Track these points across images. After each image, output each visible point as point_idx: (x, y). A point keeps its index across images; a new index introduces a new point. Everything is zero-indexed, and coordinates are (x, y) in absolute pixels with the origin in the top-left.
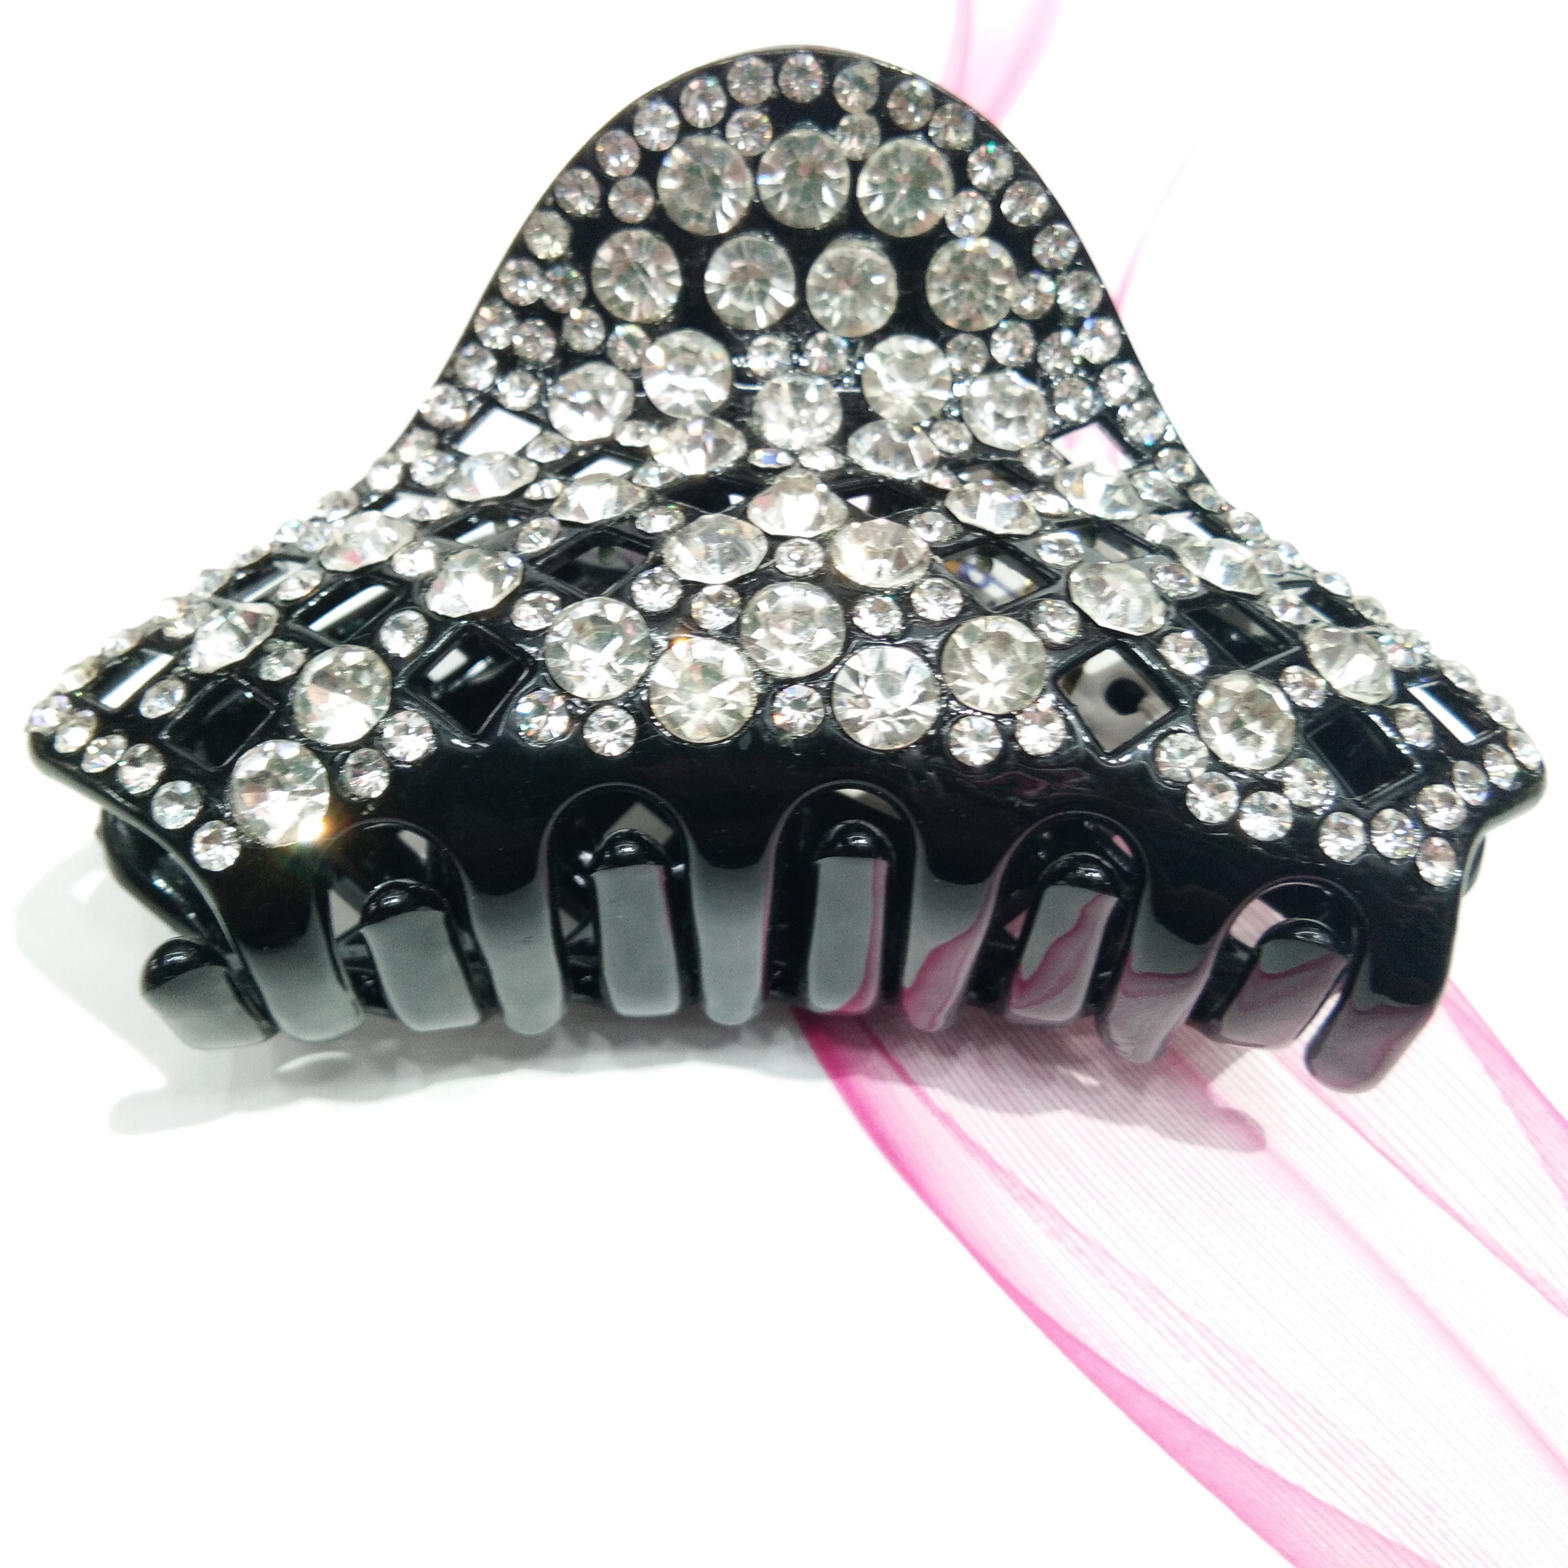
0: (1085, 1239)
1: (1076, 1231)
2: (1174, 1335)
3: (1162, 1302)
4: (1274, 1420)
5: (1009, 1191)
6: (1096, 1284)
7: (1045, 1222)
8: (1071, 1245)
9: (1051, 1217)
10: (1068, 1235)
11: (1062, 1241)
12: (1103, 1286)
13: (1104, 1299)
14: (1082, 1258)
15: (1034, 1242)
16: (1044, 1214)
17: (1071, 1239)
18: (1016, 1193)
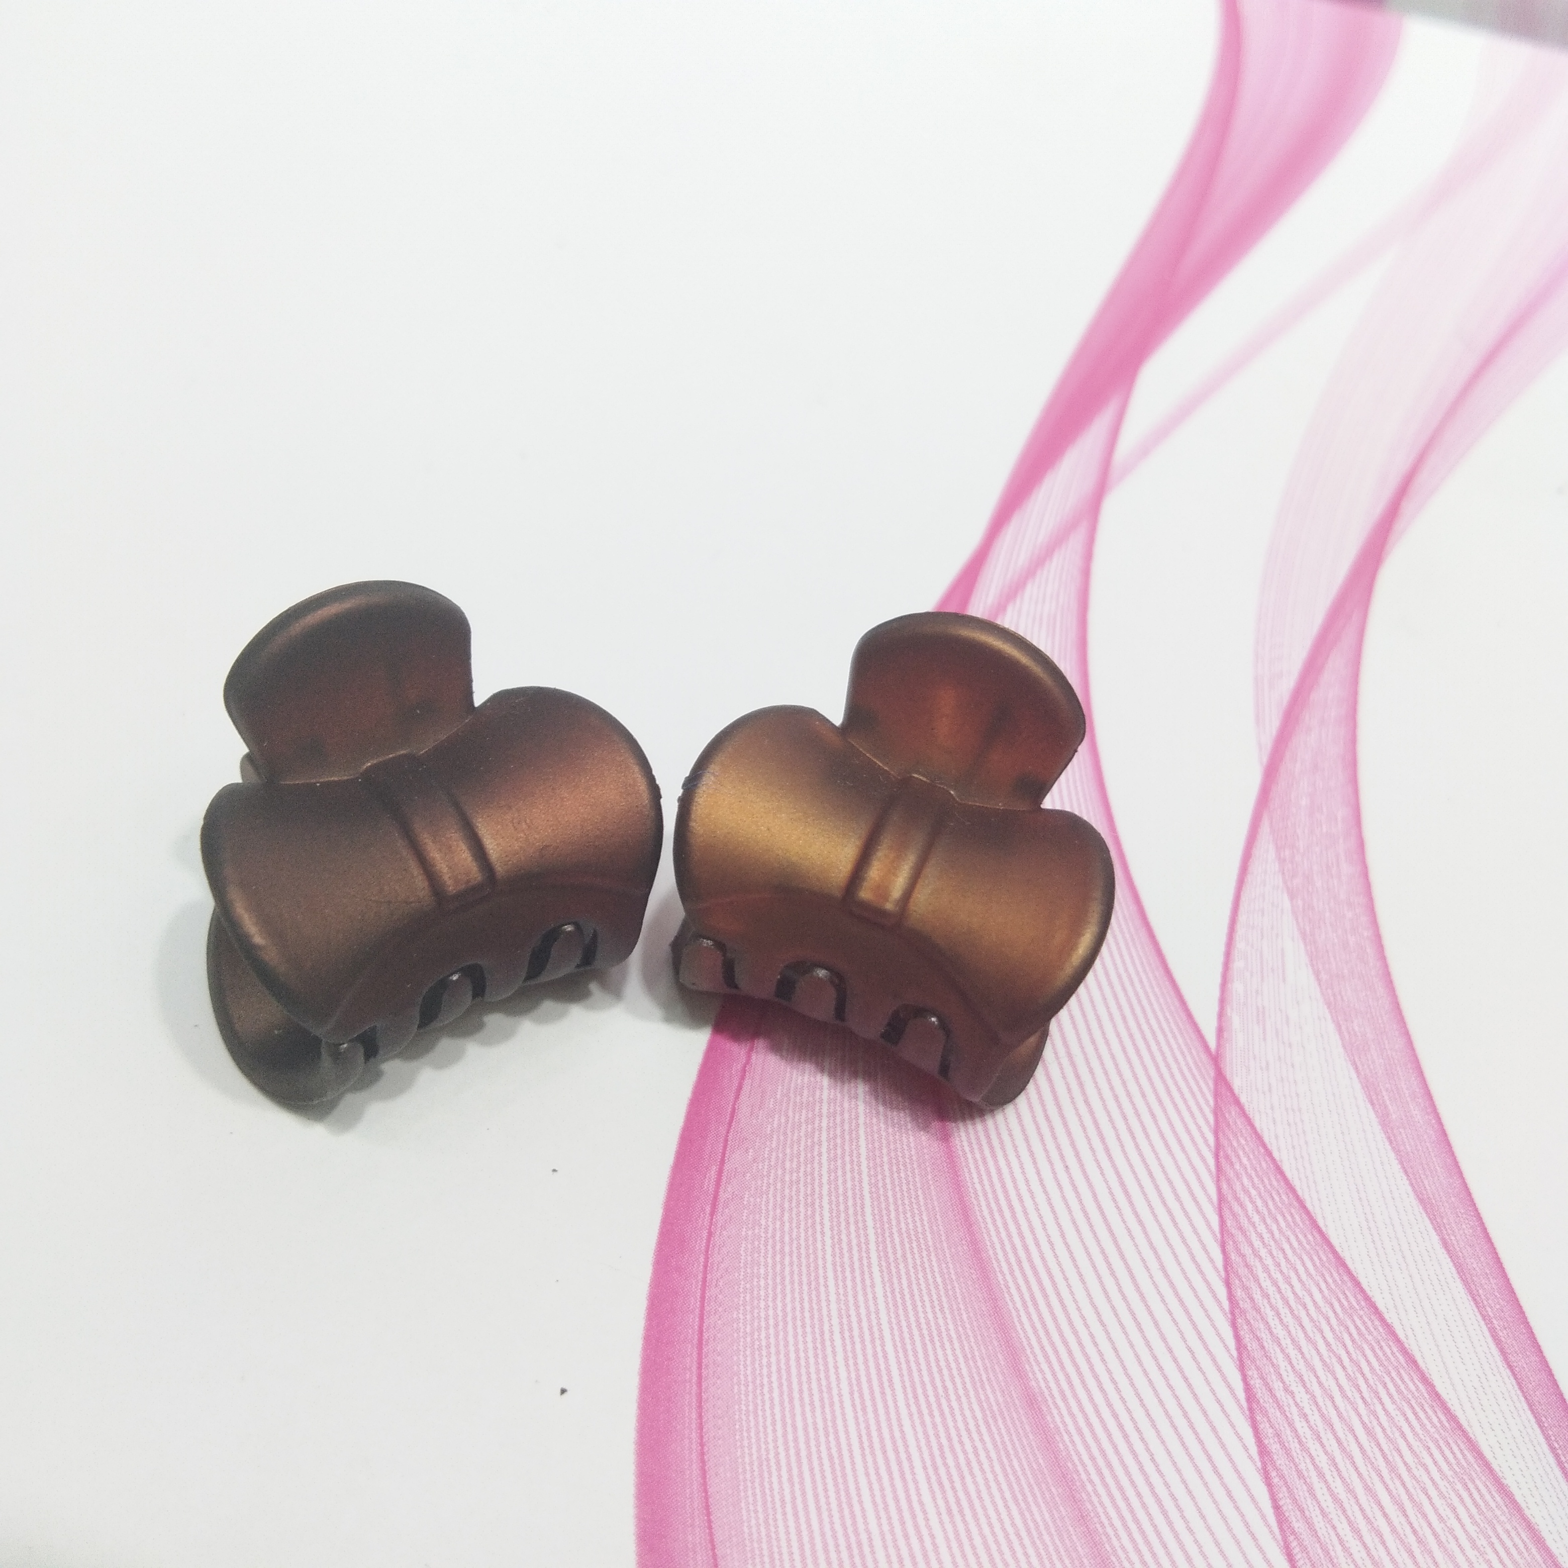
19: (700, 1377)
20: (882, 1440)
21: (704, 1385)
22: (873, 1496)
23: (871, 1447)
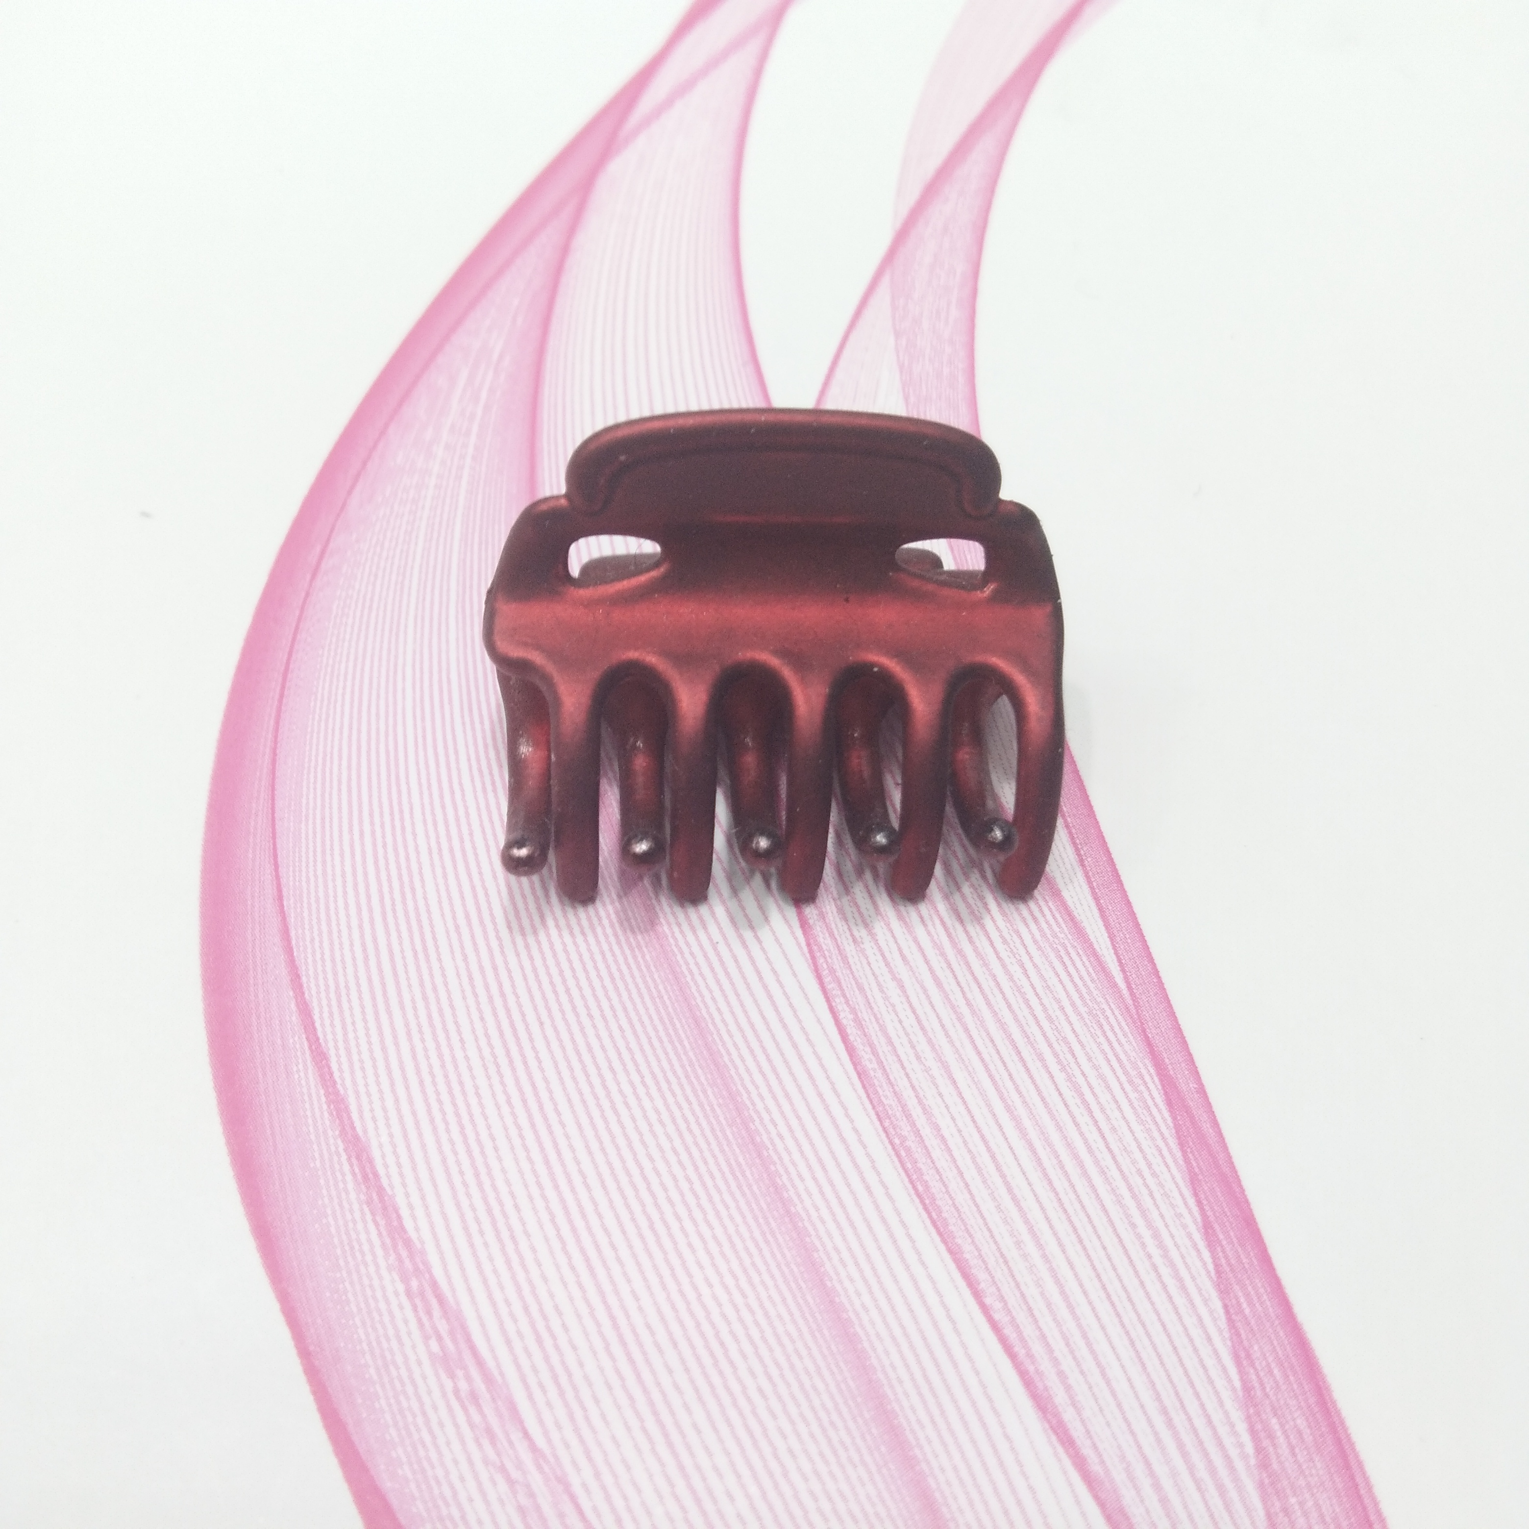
0: (488, 1379)
1: (480, 1363)
5: (405, 1280)
6: (476, 1456)
7: (440, 1339)
8: (463, 1386)
9: (452, 1333)
10: (465, 1368)
11: (452, 1376)
12: (486, 1462)
13: (479, 1484)
14: (472, 1410)
15: (409, 1370)
16: (443, 1327)
17: (468, 1378)
18: (414, 1283)
19: (282, 696)
20: (435, 740)
21: (284, 701)
22: (419, 779)
23: (425, 745)
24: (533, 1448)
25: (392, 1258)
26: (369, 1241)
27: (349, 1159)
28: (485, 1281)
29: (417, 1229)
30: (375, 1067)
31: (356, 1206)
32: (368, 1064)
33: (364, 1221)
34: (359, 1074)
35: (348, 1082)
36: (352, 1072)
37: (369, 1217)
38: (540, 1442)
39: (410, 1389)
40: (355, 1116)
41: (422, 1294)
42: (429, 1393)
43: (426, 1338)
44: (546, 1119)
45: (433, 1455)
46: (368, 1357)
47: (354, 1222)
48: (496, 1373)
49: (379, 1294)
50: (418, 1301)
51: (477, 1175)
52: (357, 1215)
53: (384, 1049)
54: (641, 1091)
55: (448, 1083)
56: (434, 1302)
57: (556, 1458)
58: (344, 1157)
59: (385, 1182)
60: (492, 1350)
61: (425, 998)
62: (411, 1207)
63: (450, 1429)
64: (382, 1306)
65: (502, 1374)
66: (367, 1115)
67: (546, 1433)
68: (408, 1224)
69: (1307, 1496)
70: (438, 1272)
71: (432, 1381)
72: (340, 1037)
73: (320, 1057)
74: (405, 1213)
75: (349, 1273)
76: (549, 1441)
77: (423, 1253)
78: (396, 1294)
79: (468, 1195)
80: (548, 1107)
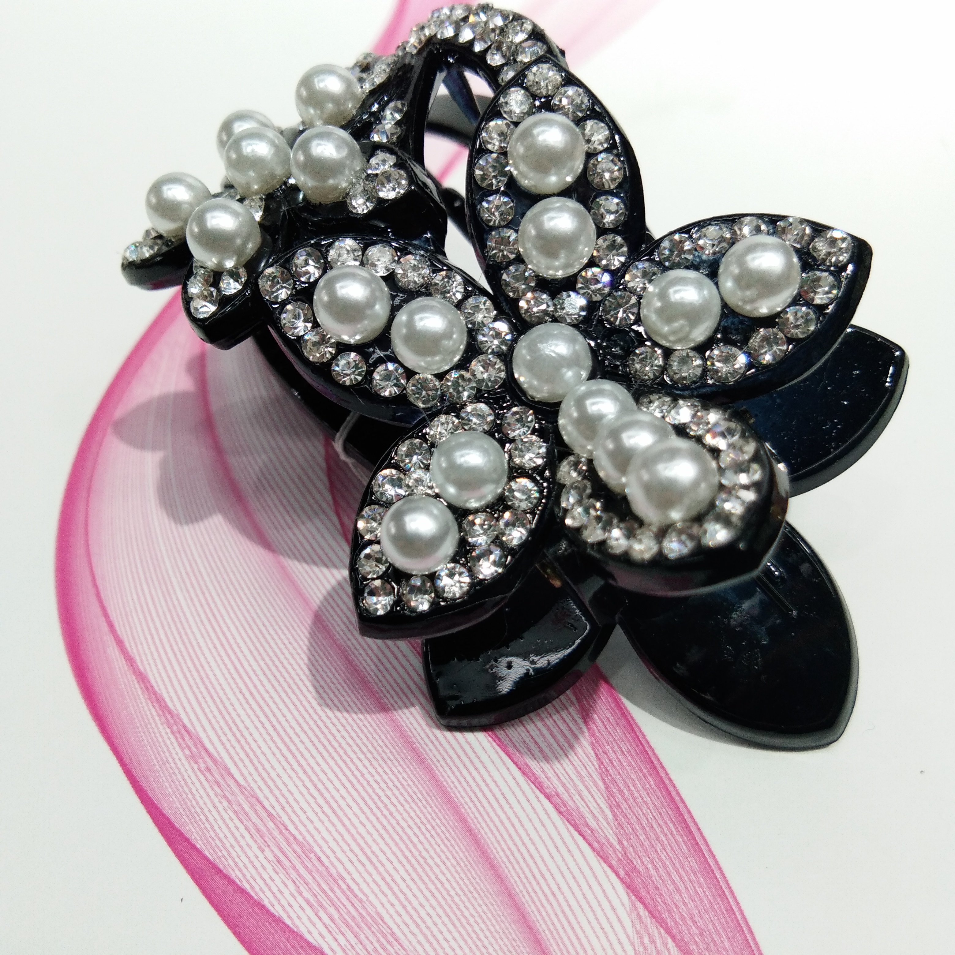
0: (214, 761)
1: (210, 755)
2: (258, 830)
3: (259, 808)
4: (315, 896)
5: (170, 727)
6: (211, 793)
7: (189, 748)
8: (203, 766)
9: (195, 745)
10: (203, 758)
11: (196, 762)
12: (216, 795)
13: (214, 805)
14: (208, 775)
15: (175, 763)
16: (190, 743)
17: (205, 762)
18: (175, 728)
24: (239, 785)
25: (163, 719)
26: (151, 714)
27: (138, 682)
28: (210, 722)
29: (174, 706)
30: (147, 642)
31: (143, 701)
32: (144, 642)
33: (148, 706)
34: (140, 647)
35: (135, 651)
36: (136, 646)
37: (150, 704)
38: (242, 782)
39: (176, 772)
40: (139, 664)
41: (179, 731)
42: (186, 771)
43: (182, 749)
44: (233, 650)
45: (190, 796)
46: (155, 762)
47: (143, 707)
48: (218, 758)
49: (158, 735)
50: (177, 735)
51: (202, 679)
52: (144, 704)
53: (151, 635)
54: (279, 632)
55: (184, 644)
56: (185, 734)
57: (251, 788)
58: (136, 682)
59: (156, 689)
60: (215, 748)
61: (170, 611)
62: (170, 697)
63: (198, 785)
64: (160, 739)
65: (221, 758)
66: (145, 663)
67: (245, 778)
68: (170, 704)
69: (615, 744)
70: (186, 721)
71: (187, 766)
72: (129, 633)
73: (120, 643)
74: (167, 700)
75: (142, 728)
76: (247, 782)
77: (178, 715)
78: (166, 733)
79: (198, 688)
80: (235, 646)
